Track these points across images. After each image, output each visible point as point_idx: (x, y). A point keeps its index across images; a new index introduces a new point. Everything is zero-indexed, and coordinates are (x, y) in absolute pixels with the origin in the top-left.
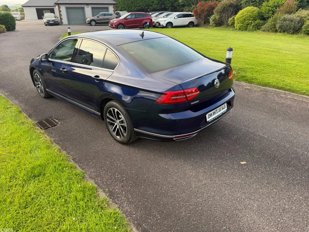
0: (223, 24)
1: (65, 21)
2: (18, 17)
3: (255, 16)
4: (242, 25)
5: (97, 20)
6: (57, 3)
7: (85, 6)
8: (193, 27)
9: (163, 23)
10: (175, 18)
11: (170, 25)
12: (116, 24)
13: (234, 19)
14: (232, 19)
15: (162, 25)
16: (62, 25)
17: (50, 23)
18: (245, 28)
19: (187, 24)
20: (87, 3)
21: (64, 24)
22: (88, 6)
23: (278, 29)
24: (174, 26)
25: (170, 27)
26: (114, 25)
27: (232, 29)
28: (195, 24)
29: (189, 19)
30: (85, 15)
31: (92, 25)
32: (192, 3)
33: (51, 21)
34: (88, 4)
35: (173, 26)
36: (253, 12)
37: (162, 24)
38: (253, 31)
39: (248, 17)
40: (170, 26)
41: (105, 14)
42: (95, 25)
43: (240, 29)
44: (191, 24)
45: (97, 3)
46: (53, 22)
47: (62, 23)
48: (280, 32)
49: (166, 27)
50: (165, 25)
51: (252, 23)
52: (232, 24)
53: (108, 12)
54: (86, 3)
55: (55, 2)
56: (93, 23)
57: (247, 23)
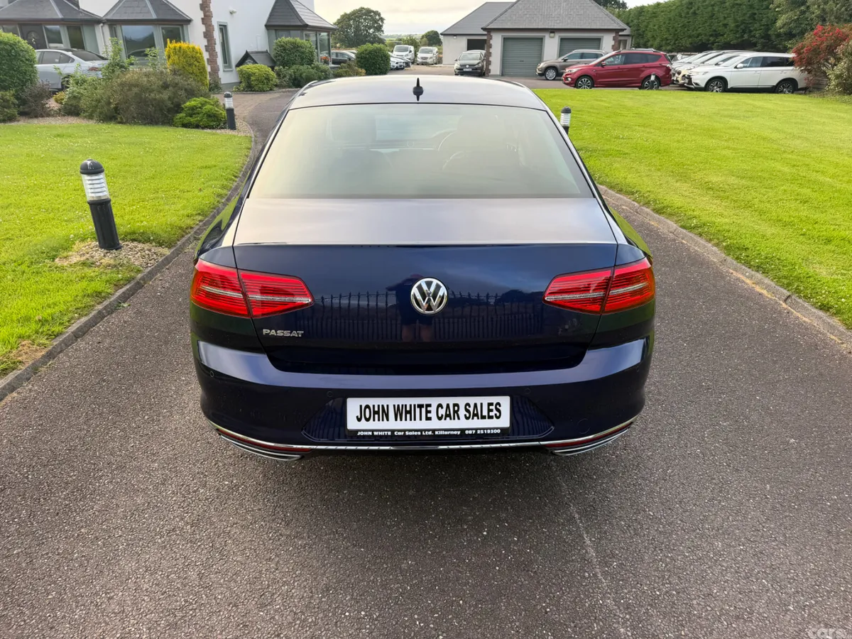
1: (495, 67)
2: (431, 58)
5: (560, 66)
6: (489, 27)
7: (547, 37)
8: (793, 93)
9: (700, 78)
10: (736, 67)
11: (719, 84)
12: (575, 76)
15: (696, 84)
16: (488, 76)
17: (464, 70)
19: (775, 84)
20: (552, 27)
21: (491, 74)
22: (552, 35)
24: (732, 88)
25: (718, 89)
26: (569, 79)
28: (801, 85)
29: (783, 71)
30: (541, 55)
31: (548, 80)
33: (467, 66)
34: (553, 31)
35: (729, 87)
37: (696, 82)
40: (719, 87)
41: (583, 54)
42: (554, 80)
44: (788, 86)
45: (577, 27)
46: (471, 70)
47: (489, 71)
49: (707, 88)
50: (703, 85)
53: (599, 48)
54: (550, 27)
55: (482, 27)
56: (551, 74)
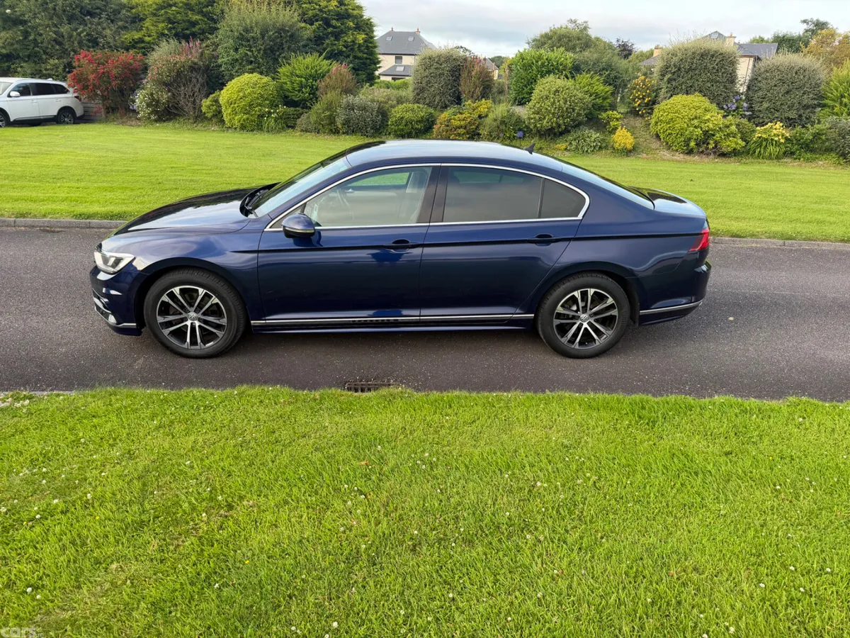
0: (179, 115)
3: (273, 97)
4: (248, 119)
8: (74, 123)
10: (9, 96)
13: (216, 101)
14: (211, 103)
18: (255, 124)
19: (56, 114)
23: (340, 127)
24: (14, 120)
27: (216, 128)
28: (78, 115)
29: (57, 98)
32: (45, 53)
35: (12, 120)
36: (265, 86)
38: (279, 132)
39: (258, 98)
43: (243, 127)
44: (65, 116)
48: (347, 133)
51: (270, 113)
52: (214, 116)
57: (258, 113)
